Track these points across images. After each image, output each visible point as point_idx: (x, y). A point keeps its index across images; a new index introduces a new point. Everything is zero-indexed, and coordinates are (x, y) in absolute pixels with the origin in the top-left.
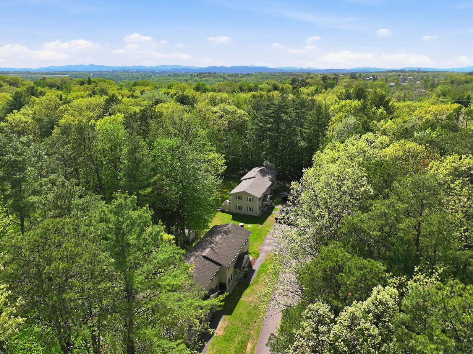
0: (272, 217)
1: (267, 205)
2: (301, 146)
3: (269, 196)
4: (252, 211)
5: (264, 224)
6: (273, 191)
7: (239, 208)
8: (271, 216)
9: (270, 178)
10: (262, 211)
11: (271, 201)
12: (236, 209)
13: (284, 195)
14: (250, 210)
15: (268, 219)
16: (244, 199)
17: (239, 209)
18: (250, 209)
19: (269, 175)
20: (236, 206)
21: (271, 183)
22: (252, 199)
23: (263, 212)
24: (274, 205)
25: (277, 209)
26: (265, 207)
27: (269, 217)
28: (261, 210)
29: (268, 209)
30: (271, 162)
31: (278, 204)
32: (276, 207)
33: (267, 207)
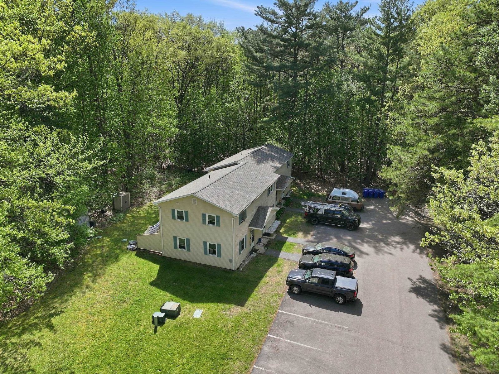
0: (279, 272)
1: (266, 234)
2: (350, 90)
3: (270, 209)
4: (219, 256)
5: (251, 301)
6: (284, 198)
7: (183, 245)
8: (275, 267)
9: (275, 167)
10: (251, 253)
11: (278, 223)
12: (176, 247)
13: (310, 208)
14: (214, 253)
15: (265, 279)
16: (195, 217)
17: (182, 247)
18: (213, 249)
19: (273, 161)
20: (175, 238)
21: (277, 176)
22: (218, 217)
23: (254, 255)
24: (284, 232)
25: (292, 245)
26: (260, 241)
27: (271, 272)
28: (246, 251)
29: (268, 245)
30: (279, 140)
31: (293, 229)
32: (291, 239)
33: (265, 241)
